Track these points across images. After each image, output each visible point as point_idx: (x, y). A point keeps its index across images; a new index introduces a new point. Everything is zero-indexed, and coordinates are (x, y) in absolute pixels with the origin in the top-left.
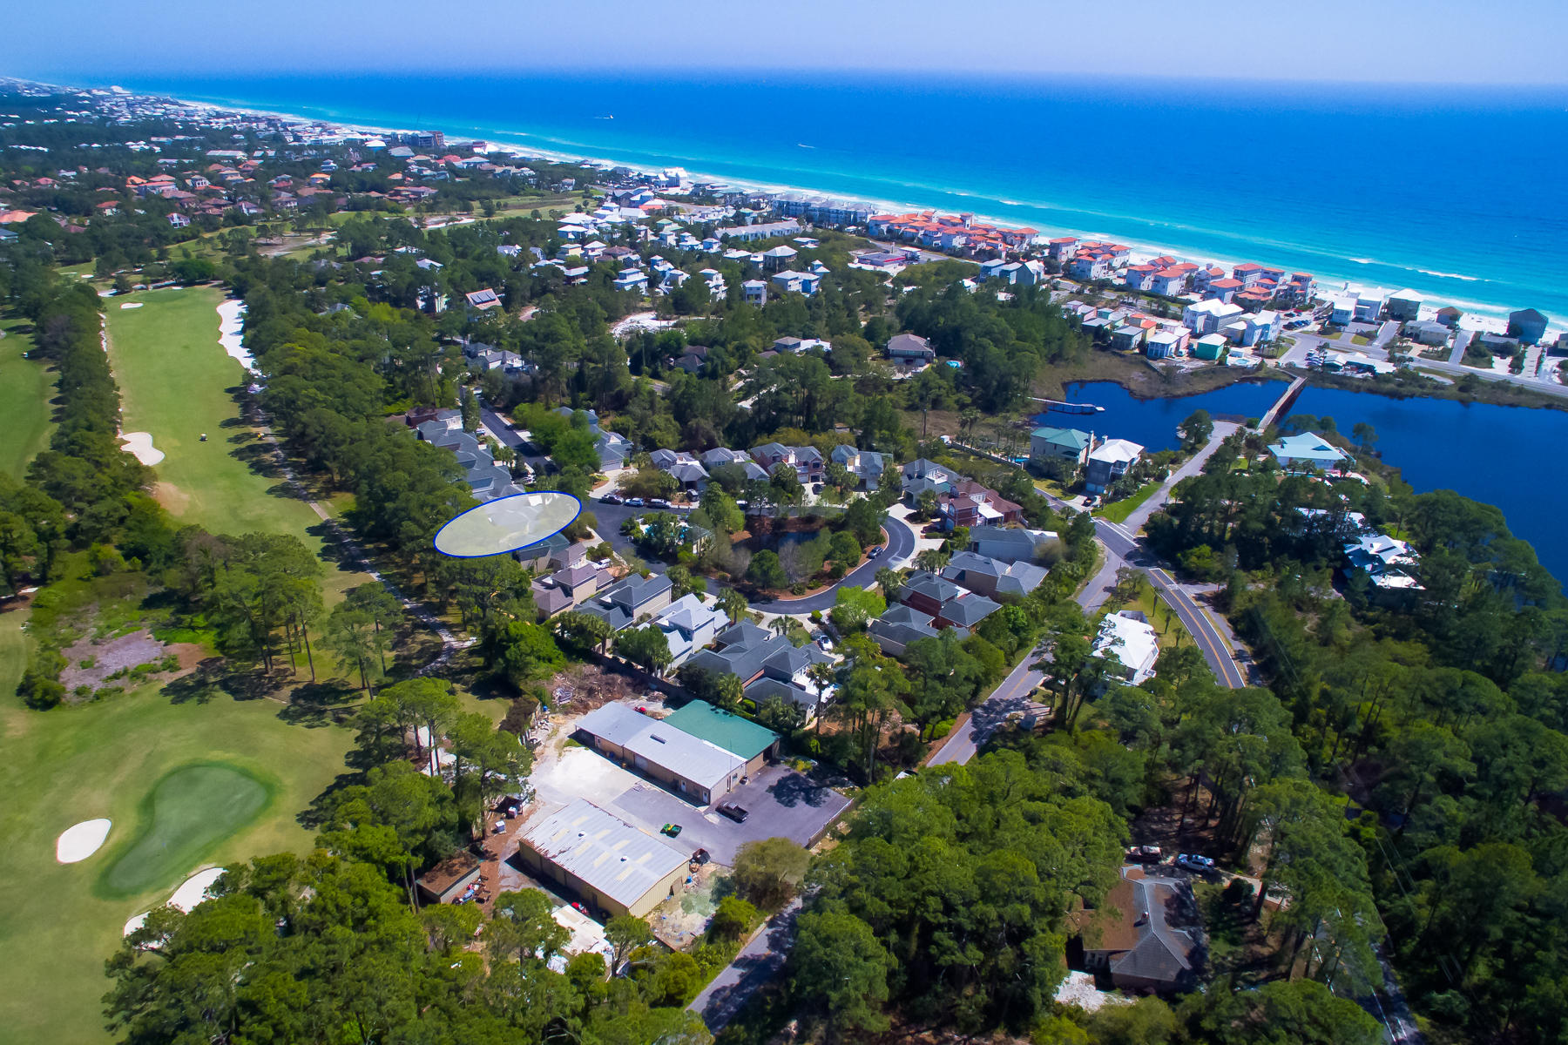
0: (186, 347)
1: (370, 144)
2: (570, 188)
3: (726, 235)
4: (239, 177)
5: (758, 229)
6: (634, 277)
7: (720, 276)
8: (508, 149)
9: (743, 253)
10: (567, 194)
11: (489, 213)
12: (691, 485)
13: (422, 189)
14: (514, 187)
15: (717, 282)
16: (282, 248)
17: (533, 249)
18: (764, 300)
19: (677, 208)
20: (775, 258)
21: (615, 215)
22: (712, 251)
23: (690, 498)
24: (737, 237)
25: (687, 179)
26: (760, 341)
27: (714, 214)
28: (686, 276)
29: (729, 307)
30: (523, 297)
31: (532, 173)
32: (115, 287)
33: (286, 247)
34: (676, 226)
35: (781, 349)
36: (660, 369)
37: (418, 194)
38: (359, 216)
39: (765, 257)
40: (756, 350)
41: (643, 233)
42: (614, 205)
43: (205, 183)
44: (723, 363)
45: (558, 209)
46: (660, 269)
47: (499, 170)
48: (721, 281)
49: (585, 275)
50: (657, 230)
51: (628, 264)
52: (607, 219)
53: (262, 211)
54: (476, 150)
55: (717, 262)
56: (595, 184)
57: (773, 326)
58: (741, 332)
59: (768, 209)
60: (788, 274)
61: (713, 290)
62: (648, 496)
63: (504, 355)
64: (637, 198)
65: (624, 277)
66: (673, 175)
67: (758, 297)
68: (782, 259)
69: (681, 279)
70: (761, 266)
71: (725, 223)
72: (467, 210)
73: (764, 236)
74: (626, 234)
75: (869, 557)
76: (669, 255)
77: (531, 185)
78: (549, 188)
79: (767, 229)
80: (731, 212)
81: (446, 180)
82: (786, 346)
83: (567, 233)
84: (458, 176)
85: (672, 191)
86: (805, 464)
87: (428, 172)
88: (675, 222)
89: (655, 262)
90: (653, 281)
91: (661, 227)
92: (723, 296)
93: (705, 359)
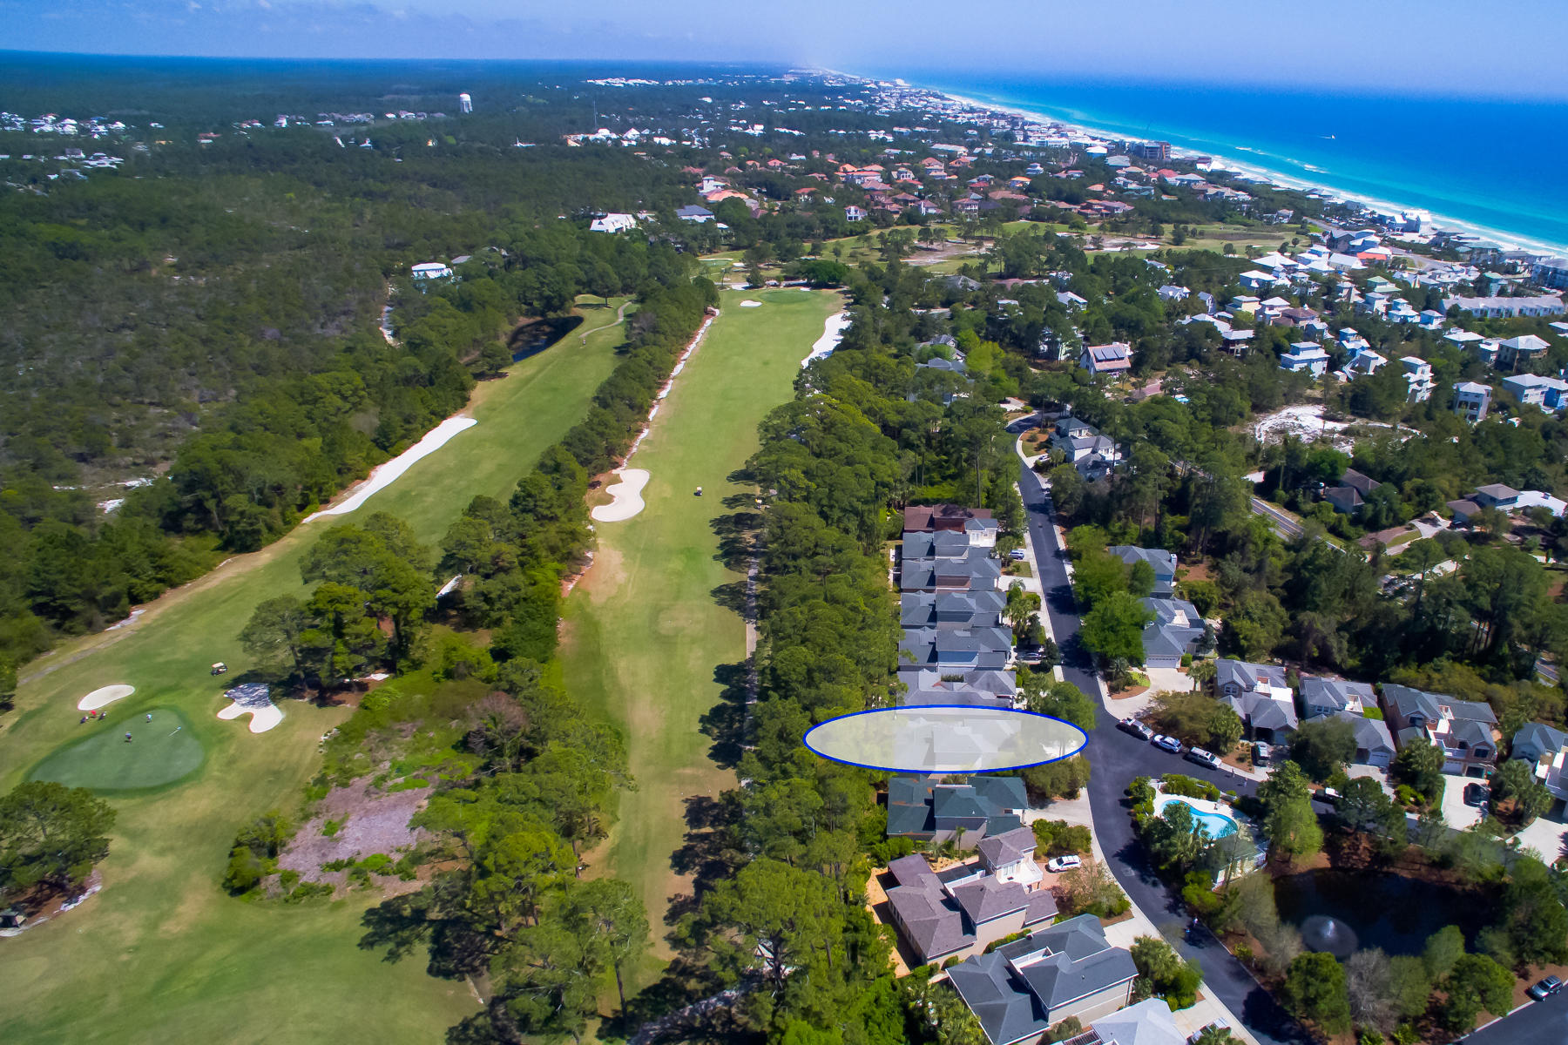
0: (766, 363)
1: (1091, 150)
2: (1286, 221)
3: (1456, 307)
4: (943, 173)
5: (1504, 303)
6: (1311, 356)
7: (1428, 368)
8: (1234, 167)
9: (1472, 336)
10: (1280, 227)
11: (1178, 241)
12: (1265, 734)
13: (1116, 204)
14: (1221, 211)
15: (1421, 379)
16: (940, 255)
17: (1202, 295)
18: (1482, 413)
19: (1404, 261)
20: (1515, 351)
21: (1322, 261)
22: (1432, 327)
23: (1255, 759)
24: (1468, 313)
25: (1430, 222)
26: (1456, 482)
27: (1451, 274)
28: (1382, 361)
29: (1429, 416)
30: (1161, 359)
31: (1248, 198)
32: (748, 280)
33: (945, 254)
34: (1391, 287)
35: (1485, 502)
36: (1300, 498)
37: (1112, 209)
38: (1034, 227)
39: (1501, 347)
40: (1448, 496)
41: (1345, 292)
42: (1324, 249)
43: (909, 176)
44: (1390, 509)
45: (1256, 245)
46: (1349, 346)
47: (1211, 191)
48: (1428, 376)
49: (1248, 341)
50: (1365, 289)
51: (1310, 334)
52: (1311, 266)
53: (940, 211)
54: (1200, 166)
55: (1429, 345)
56: (1319, 219)
57: (1481, 461)
58: (1431, 464)
59: (1526, 274)
60: (1528, 379)
61: (1415, 386)
62: (1190, 739)
63: (1097, 442)
64: (1358, 242)
65: (1296, 351)
66: (1413, 218)
67: (1475, 406)
68: (1525, 354)
69: (1373, 364)
70: (1493, 357)
71: (1461, 289)
72: (1156, 233)
73: (1509, 313)
74: (1325, 290)
75: (1530, 993)
76: (1370, 328)
77: (1242, 211)
78: (1262, 218)
79: (1516, 304)
80: (1474, 274)
81: (1148, 197)
82: (1494, 500)
83: (1250, 280)
84: (1166, 193)
85: (1408, 237)
86: (1463, 745)
87: (1133, 186)
88: (1392, 281)
89: (1345, 337)
90: (1334, 363)
91: (1371, 287)
92: (1427, 395)
93: (1367, 499)
